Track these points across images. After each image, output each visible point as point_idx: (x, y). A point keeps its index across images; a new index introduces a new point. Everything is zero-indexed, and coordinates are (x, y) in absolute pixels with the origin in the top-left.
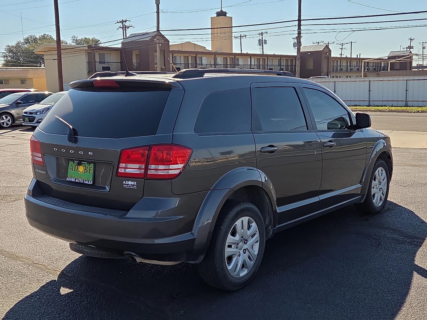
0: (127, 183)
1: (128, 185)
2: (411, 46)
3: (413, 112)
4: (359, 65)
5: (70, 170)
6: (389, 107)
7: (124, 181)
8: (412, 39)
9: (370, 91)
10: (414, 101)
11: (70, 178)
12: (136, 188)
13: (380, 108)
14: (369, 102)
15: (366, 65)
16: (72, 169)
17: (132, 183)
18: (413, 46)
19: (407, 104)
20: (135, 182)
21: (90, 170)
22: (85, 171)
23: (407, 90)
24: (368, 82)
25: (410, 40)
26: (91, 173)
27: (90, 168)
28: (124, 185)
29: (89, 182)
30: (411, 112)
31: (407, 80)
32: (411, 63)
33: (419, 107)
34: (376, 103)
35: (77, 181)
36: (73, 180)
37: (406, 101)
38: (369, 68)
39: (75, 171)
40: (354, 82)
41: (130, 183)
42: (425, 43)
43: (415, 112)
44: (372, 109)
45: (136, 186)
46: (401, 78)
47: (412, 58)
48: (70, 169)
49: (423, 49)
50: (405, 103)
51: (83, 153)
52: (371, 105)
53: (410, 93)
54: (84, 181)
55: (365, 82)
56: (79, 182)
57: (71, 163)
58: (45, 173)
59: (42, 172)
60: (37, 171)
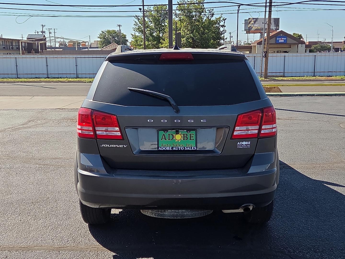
0: (241, 143)
1: (241, 145)
2: (43, 31)
3: (87, 82)
4: (5, 44)
5: (161, 140)
6: (67, 79)
7: (239, 142)
8: (43, 25)
9: (47, 66)
10: (83, 74)
11: (164, 147)
12: (250, 147)
13: (60, 79)
14: (48, 75)
15: (10, 45)
16: (165, 138)
17: (247, 143)
18: (45, 31)
19: (78, 76)
20: (249, 142)
21: (191, 137)
22: (184, 139)
23: (77, 66)
24: (45, 59)
25: (42, 26)
26: (193, 139)
27: (190, 135)
28: (238, 146)
29: (193, 148)
30: (85, 82)
31: (76, 58)
32: (45, 44)
33: (90, 78)
34: (53, 76)
35: (174, 149)
36: (169, 149)
37: (77, 74)
38: (13, 47)
39: (169, 139)
40: (33, 58)
41: (244, 143)
42: (50, 29)
43: (88, 82)
44: (54, 80)
45: (249, 146)
46: (71, 56)
47: (46, 40)
48: (162, 138)
49: (50, 34)
50: (76, 76)
51: (193, 121)
52: (50, 78)
53: (79, 67)
54: (184, 148)
55: (43, 58)
56: (178, 150)
57: (161, 133)
58: (125, 146)
59: (118, 146)
60: (106, 146)
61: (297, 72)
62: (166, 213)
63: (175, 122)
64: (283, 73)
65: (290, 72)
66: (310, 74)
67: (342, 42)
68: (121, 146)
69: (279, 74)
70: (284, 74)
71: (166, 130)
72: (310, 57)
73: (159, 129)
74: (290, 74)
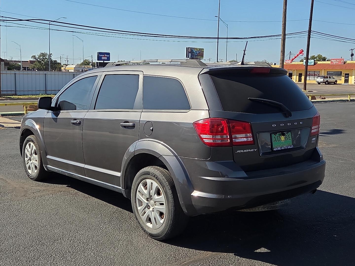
1: (313, 141)
5: (274, 142)
11: (276, 148)
16: (276, 140)
21: (289, 137)
22: (286, 139)
26: (291, 139)
27: (289, 136)
29: (291, 147)
35: (282, 148)
36: (279, 149)
39: (278, 141)
41: (314, 139)
48: (274, 140)
54: (287, 147)
57: (273, 136)
58: (255, 150)
59: (250, 151)
60: (241, 152)
61: (29, 91)
62: (278, 205)
63: (288, 125)
64: (14, 92)
65: (22, 90)
66: (42, 92)
67: (28, 61)
68: (252, 150)
69: (10, 93)
70: (16, 92)
71: (275, 133)
72: (40, 75)
73: (271, 133)
74: (22, 93)
